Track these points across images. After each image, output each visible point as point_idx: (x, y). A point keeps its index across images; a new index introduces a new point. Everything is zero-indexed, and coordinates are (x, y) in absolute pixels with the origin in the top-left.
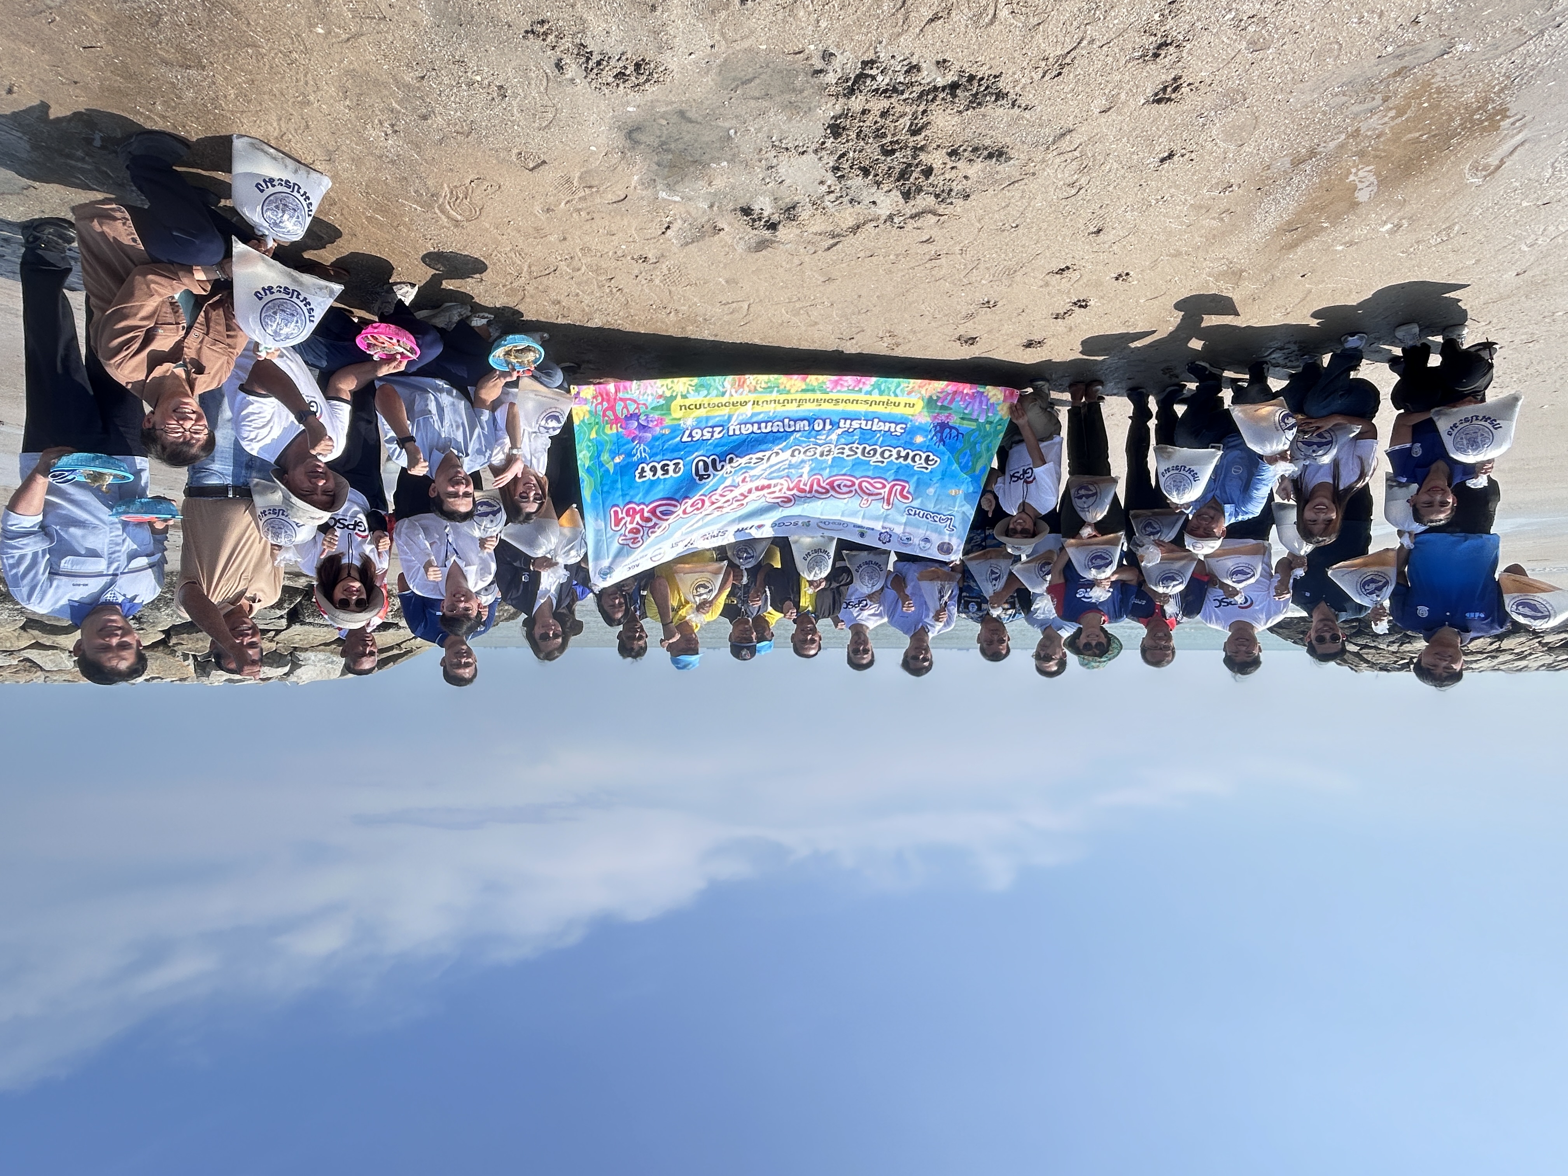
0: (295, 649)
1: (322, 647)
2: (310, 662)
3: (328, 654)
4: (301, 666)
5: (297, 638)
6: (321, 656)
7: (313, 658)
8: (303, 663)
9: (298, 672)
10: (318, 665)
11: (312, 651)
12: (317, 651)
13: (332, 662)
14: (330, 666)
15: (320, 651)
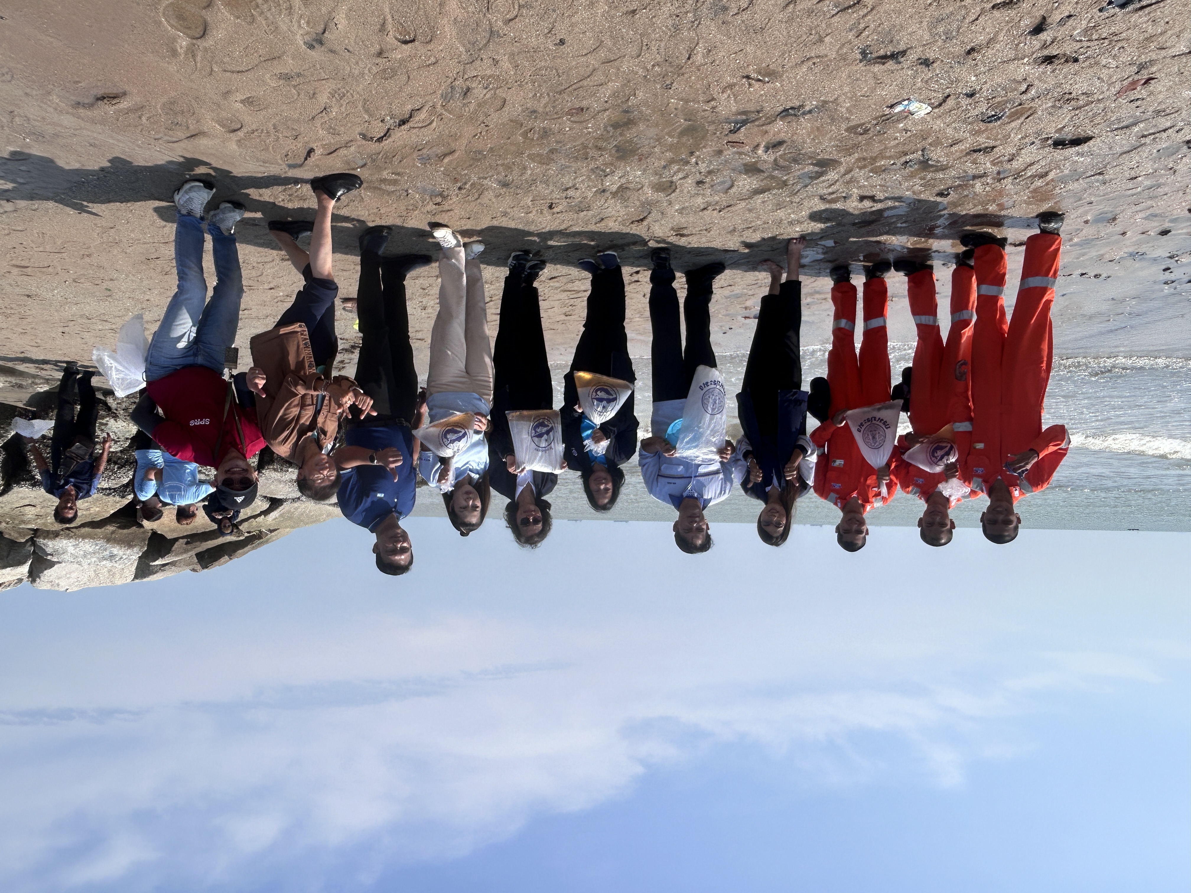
0: (36, 531)
1: (87, 530)
2: (66, 557)
3: (101, 542)
4: (52, 564)
5: (30, 512)
6: (87, 546)
7: (71, 549)
8: (55, 559)
9: (49, 574)
10: (85, 562)
11: (69, 537)
12: (76, 537)
13: (112, 557)
14: (107, 563)
15: (84, 537)
